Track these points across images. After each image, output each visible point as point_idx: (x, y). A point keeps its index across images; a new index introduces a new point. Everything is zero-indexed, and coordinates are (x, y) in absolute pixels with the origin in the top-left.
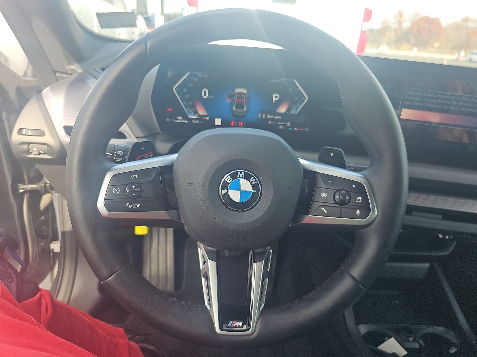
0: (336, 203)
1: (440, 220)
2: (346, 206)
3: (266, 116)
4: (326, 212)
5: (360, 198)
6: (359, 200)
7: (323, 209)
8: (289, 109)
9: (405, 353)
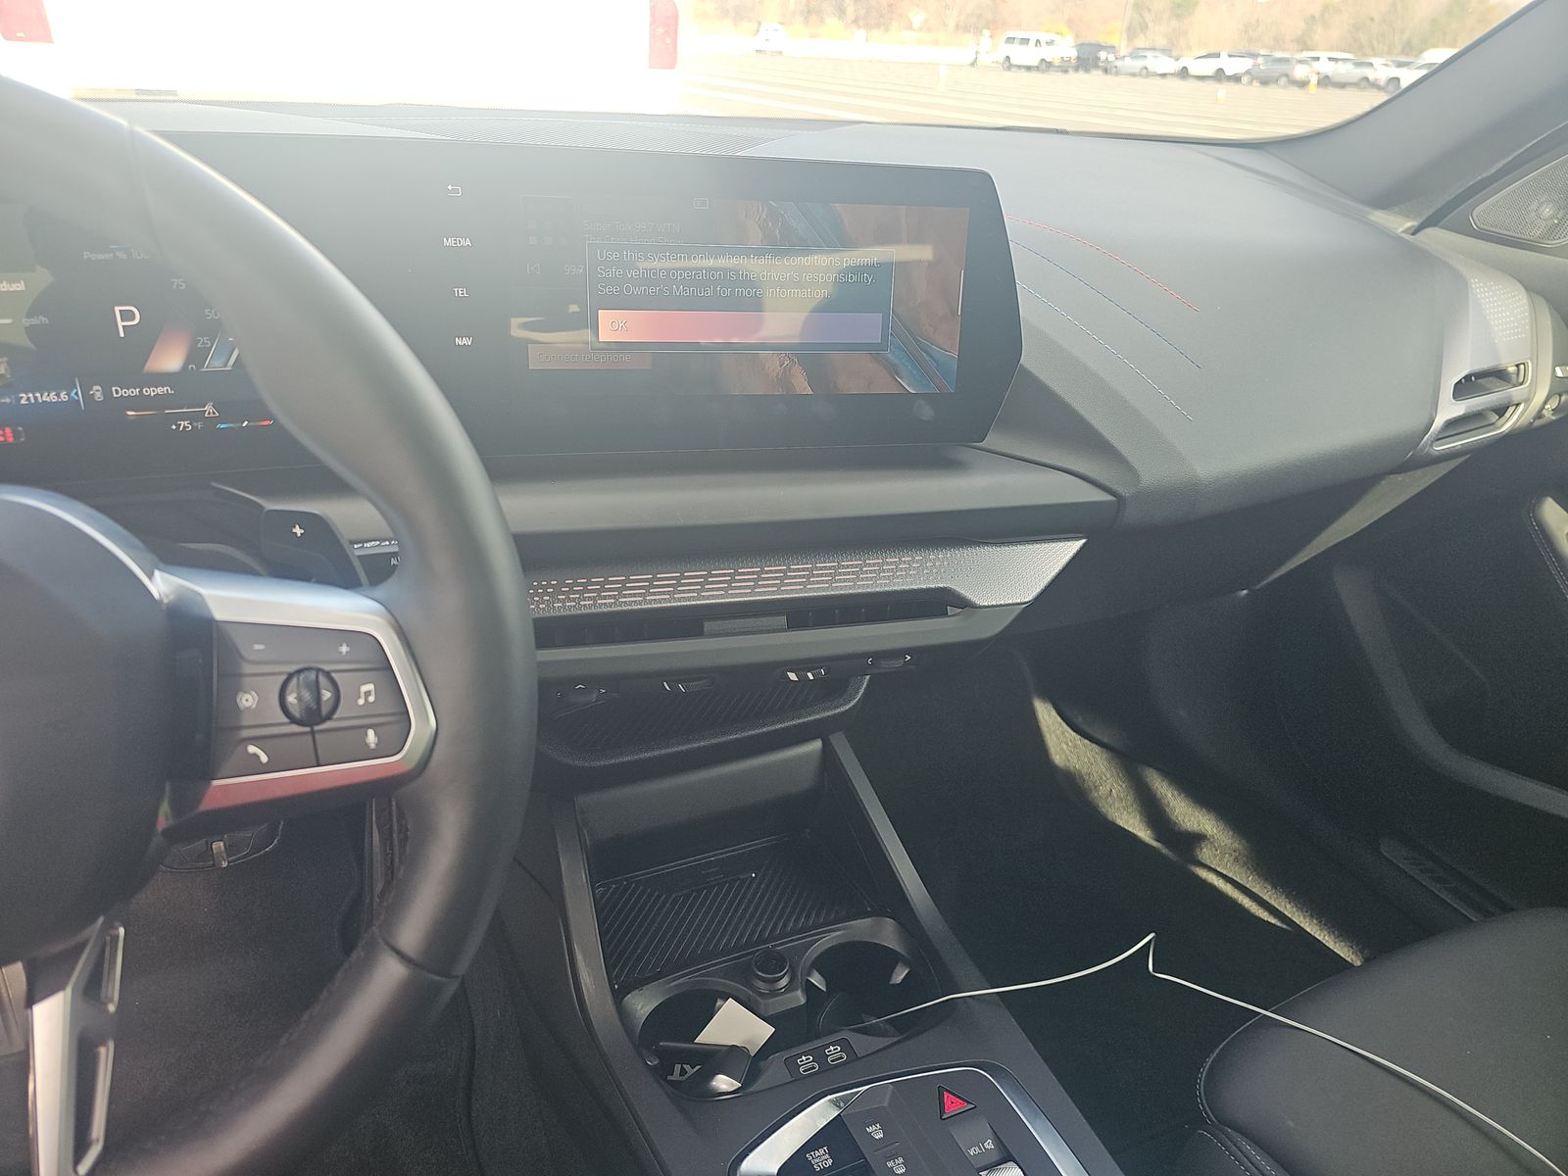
0: (293, 720)
1: (784, 630)
2: (328, 725)
3: (107, 393)
4: (264, 758)
5: (371, 687)
6: (368, 694)
7: (252, 749)
8: (195, 356)
9: (769, 1030)
